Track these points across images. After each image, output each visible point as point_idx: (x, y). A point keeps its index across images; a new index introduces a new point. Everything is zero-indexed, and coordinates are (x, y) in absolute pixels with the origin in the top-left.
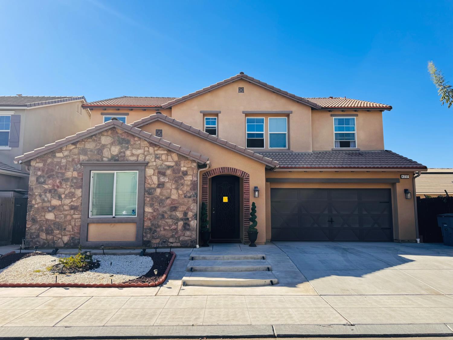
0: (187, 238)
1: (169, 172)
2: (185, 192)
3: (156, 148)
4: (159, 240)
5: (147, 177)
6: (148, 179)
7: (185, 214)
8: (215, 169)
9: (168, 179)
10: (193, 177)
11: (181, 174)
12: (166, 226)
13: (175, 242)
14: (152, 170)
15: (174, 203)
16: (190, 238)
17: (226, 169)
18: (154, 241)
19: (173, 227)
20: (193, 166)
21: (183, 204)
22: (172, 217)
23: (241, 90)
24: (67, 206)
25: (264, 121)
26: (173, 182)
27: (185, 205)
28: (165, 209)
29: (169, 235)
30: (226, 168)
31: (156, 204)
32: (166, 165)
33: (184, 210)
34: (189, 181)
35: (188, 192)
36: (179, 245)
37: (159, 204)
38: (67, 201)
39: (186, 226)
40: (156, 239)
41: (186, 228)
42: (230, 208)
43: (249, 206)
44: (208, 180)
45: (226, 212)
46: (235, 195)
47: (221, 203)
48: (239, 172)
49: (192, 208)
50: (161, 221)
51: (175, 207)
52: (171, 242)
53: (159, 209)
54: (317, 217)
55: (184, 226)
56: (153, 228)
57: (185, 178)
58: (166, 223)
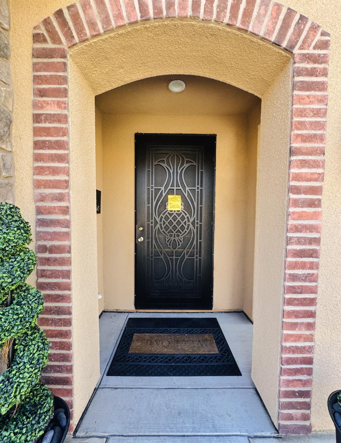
42: (187, 229)
43: (324, 230)
44: (65, 64)
45: (176, 238)
46: (201, 190)
47: (161, 215)
48: (265, 15)
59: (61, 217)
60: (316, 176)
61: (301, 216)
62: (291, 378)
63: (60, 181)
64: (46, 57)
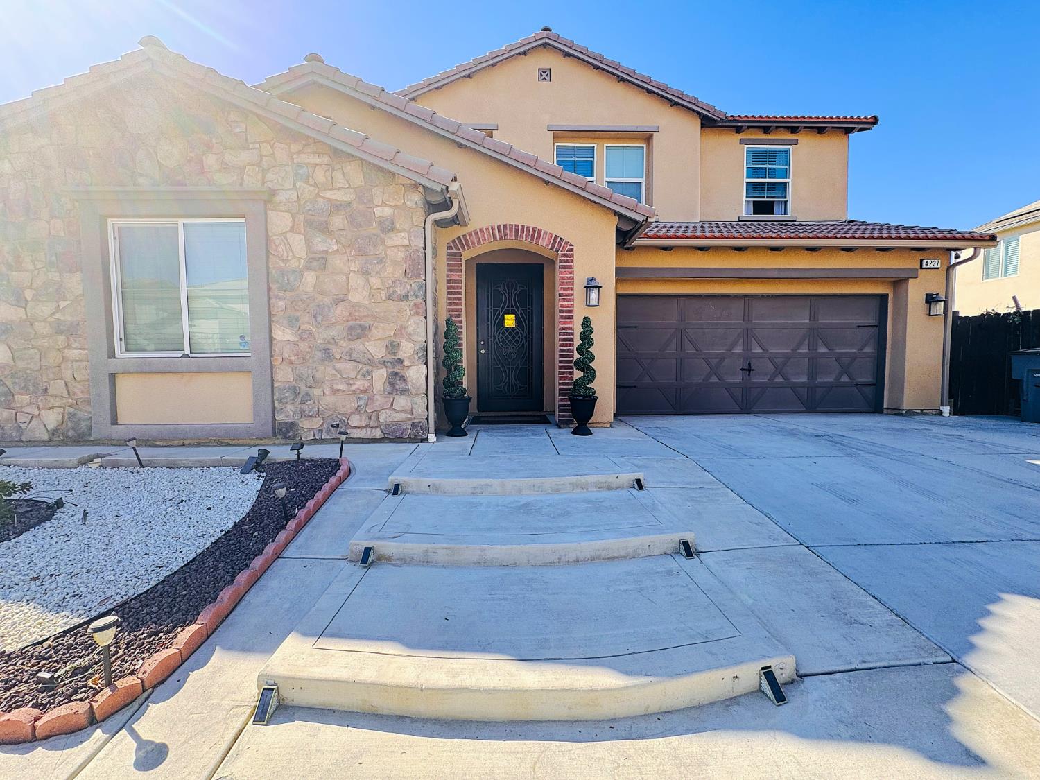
0: (399, 417)
1: (338, 221)
2: (390, 282)
3: (295, 148)
4: (321, 421)
5: (274, 238)
6: (277, 242)
7: (393, 348)
8: (481, 230)
9: (338, 243)
10: (413, 238)
11: (374, 229)
12: (339, 381)
13: (367, 426)
14: (288, 216)
15: (357, 314)
16: (409, 416)
17: (511, 230)
18: (306, 424)
19: (360, 384)
20: (409, 204)
21: (384, 320)
22: (354, 356)
23: (544, 75)
24: (43, 324)
25: (594, 155)
26: (353, 253)
27: (392, 322)
28: (331, 333)
29: (348, 406)
30: (511, 226)
31: (306, 319)
32: (329, 200)
33: (387, 334)
34: (401, 249)
35: (397, 282)
36: (378, 434)
37: (315, 317)
38: (45, 310)
39: (396, 382)
40: (311, 417)
41: (397, 387)
42: (521, 342)
43: (573, 329)
44: (460, 258)
45: (512, 350)
46: (532, 310)
47: (500, 331)
48: (545, 238)
49: (413, 331)
50: (323, 368)
51: (360, 326)
52: (356, 427)
53: (315, 333)
54: (717, 360)
55: (391, 380)
56: (302, 386)
57: (388, 242)
58: (336, 373)
59: (459, 325)
60: (570, 306)
63: (458, 309)
64: (453, 256)
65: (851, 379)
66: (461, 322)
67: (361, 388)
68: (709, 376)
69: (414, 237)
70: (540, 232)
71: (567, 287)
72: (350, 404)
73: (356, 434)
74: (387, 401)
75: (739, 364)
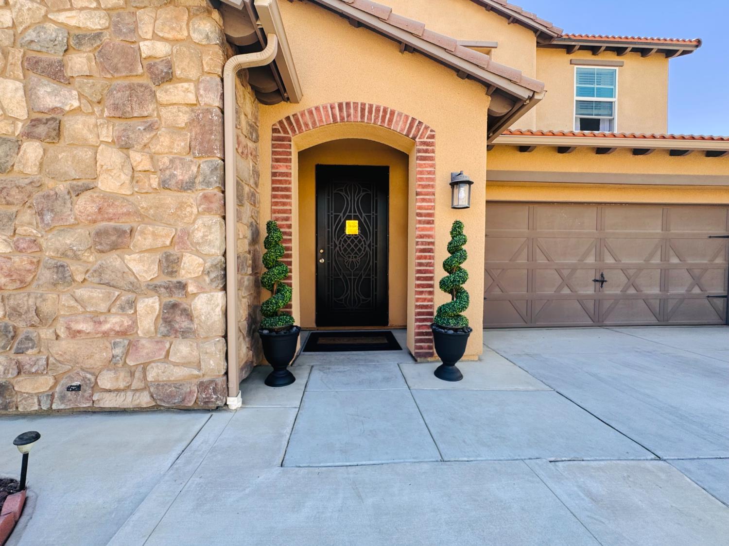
0: (179, 373)
1: (80, 62)
2: (166, 160)
4: (51, 382)
7: (170, 264)
8: (317, 108)
9: (80, 96)
10: (202, 92)
11: (140, 76)
12: (80, 318)
13: (128, 388)
15: (110, 210)
16: (196, 372)
17: (356, 110)
18: (25, 386)
19: (114, 322)
20: (196, 37)
21: (155, 220)
22: (106, 277)
26: (107, 113)
27: (169, 225)
28: (68, 240)
29: (98, 357)
30: (356, 104)
31: (26, 218)
32: (65, 27)
33: (159, 243)
34: (185, 109)
35: (177, 162)
36: (144, 400)
37: (40, 214)
39: (175, 319)
40: (36, 373)
41: (177, 326)
42: (364, 251)
43: (437, 237)
44: (290, 145)
45: (354, 260)
46: (376, 216)
47: (341, 238)
48: (400, 121)
49: (202, 237)
50: (55, 296)
51: (116, 230)
52: (110, 391)
53: (41, 241)
54: (570, 270)
55: (167, 315)
56: (20, 324)
57: (161, 96)
58: (76, 304)
59: (287, 230)
60: (430, 207)
61: (423, 229)
62: (421, 324)
63: (287, 210)
64: (280, 141)
65: (702, 291)
66: (290, 226)
67: (118, 328)
68: (560, 287)
69: (205, 91)
70: (392, 113)
71: (428, 183)
72: (99, 354)
73: (109, 401)
74: (160, 349)
75: (592, 275)
